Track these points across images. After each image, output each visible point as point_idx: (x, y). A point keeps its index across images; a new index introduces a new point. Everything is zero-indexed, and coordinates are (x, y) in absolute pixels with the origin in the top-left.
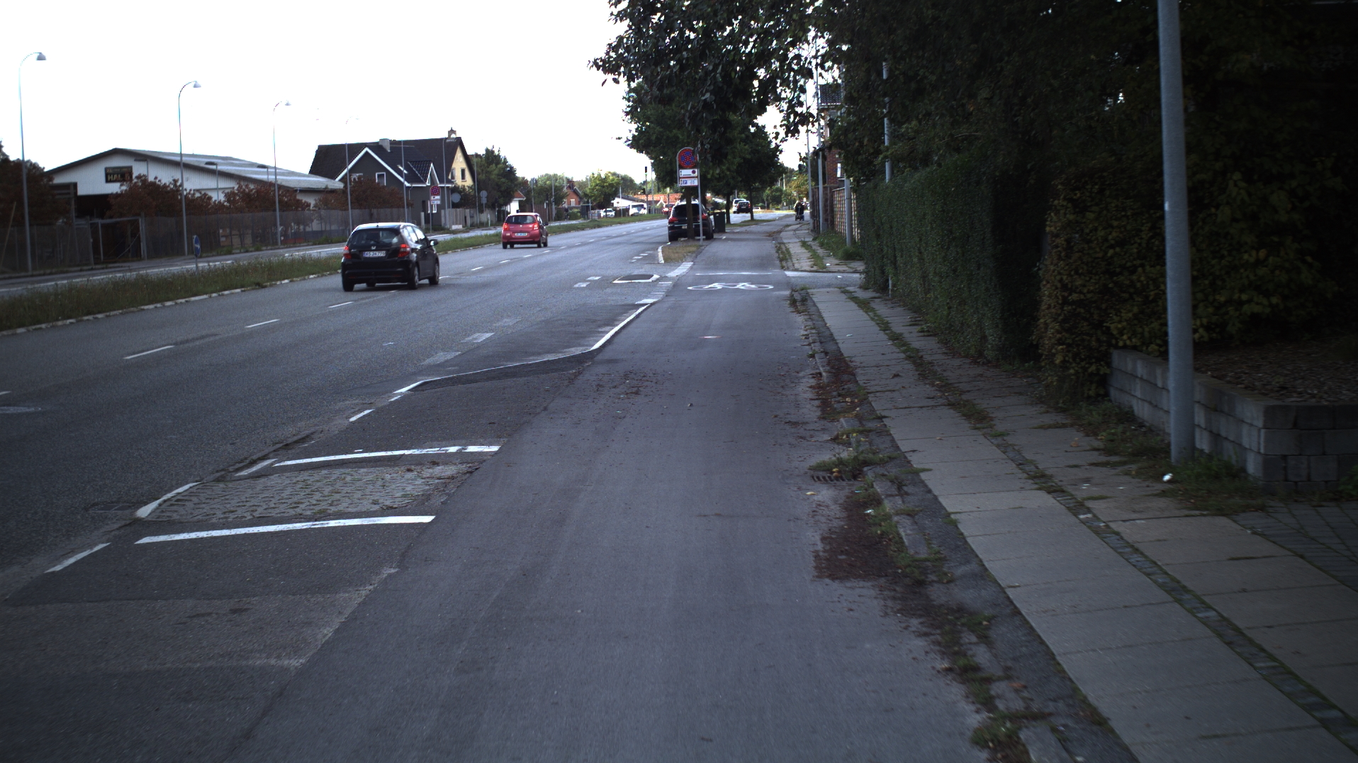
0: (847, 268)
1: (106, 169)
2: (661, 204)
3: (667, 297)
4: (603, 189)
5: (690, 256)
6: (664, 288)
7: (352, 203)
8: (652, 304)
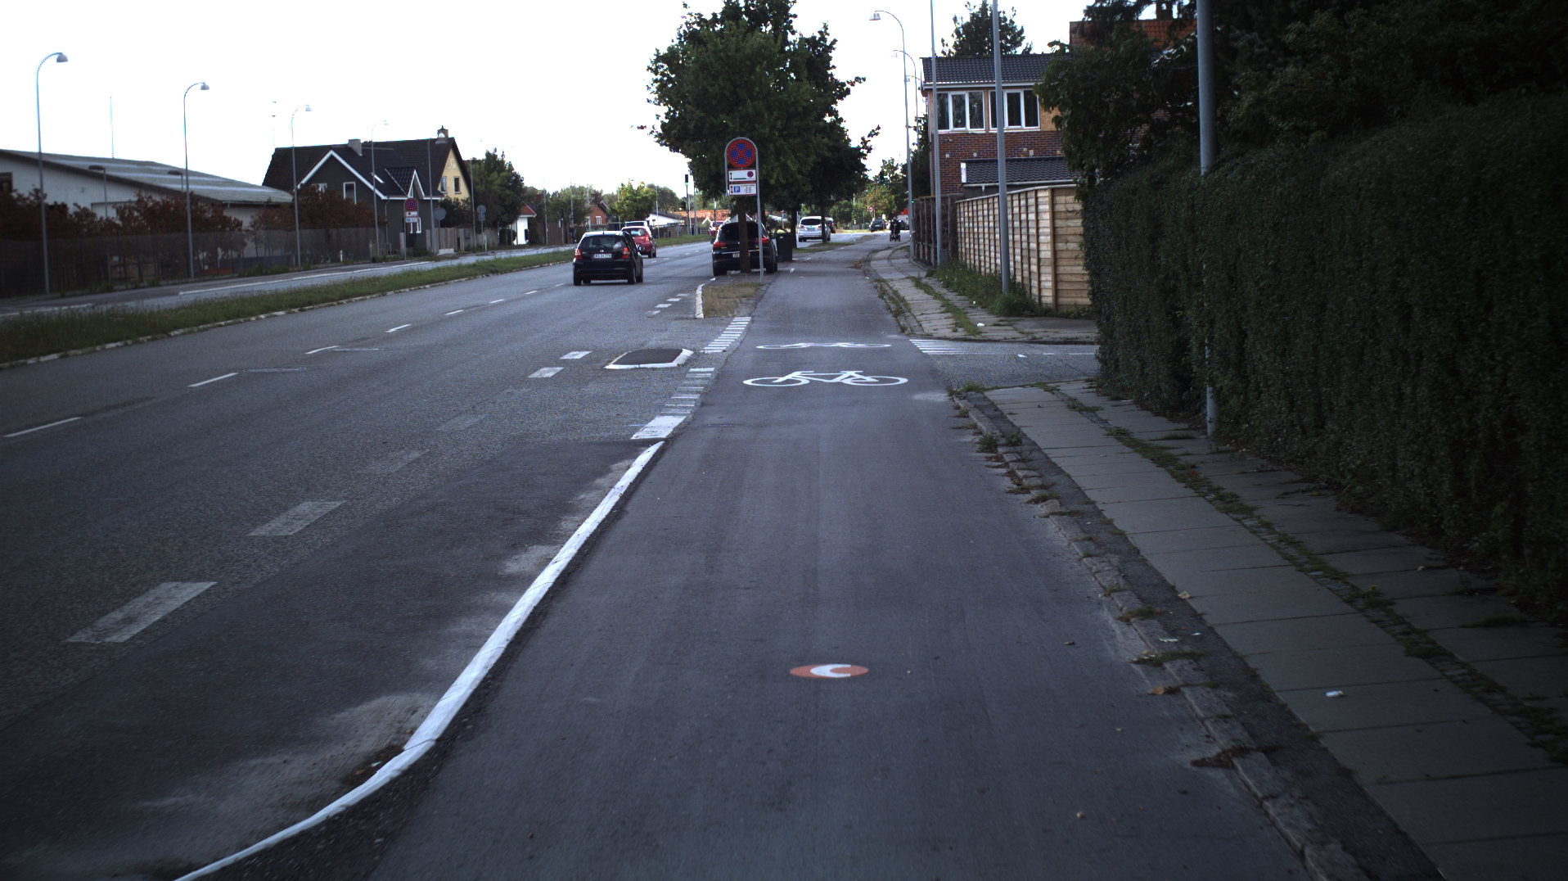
0: (1016, 334)
2: (707, 222)
3: (704, 408)
4: (635, 204)
5: (747, 304)
6: (698, 382)
7: (301, 221)
8: (669, 441)
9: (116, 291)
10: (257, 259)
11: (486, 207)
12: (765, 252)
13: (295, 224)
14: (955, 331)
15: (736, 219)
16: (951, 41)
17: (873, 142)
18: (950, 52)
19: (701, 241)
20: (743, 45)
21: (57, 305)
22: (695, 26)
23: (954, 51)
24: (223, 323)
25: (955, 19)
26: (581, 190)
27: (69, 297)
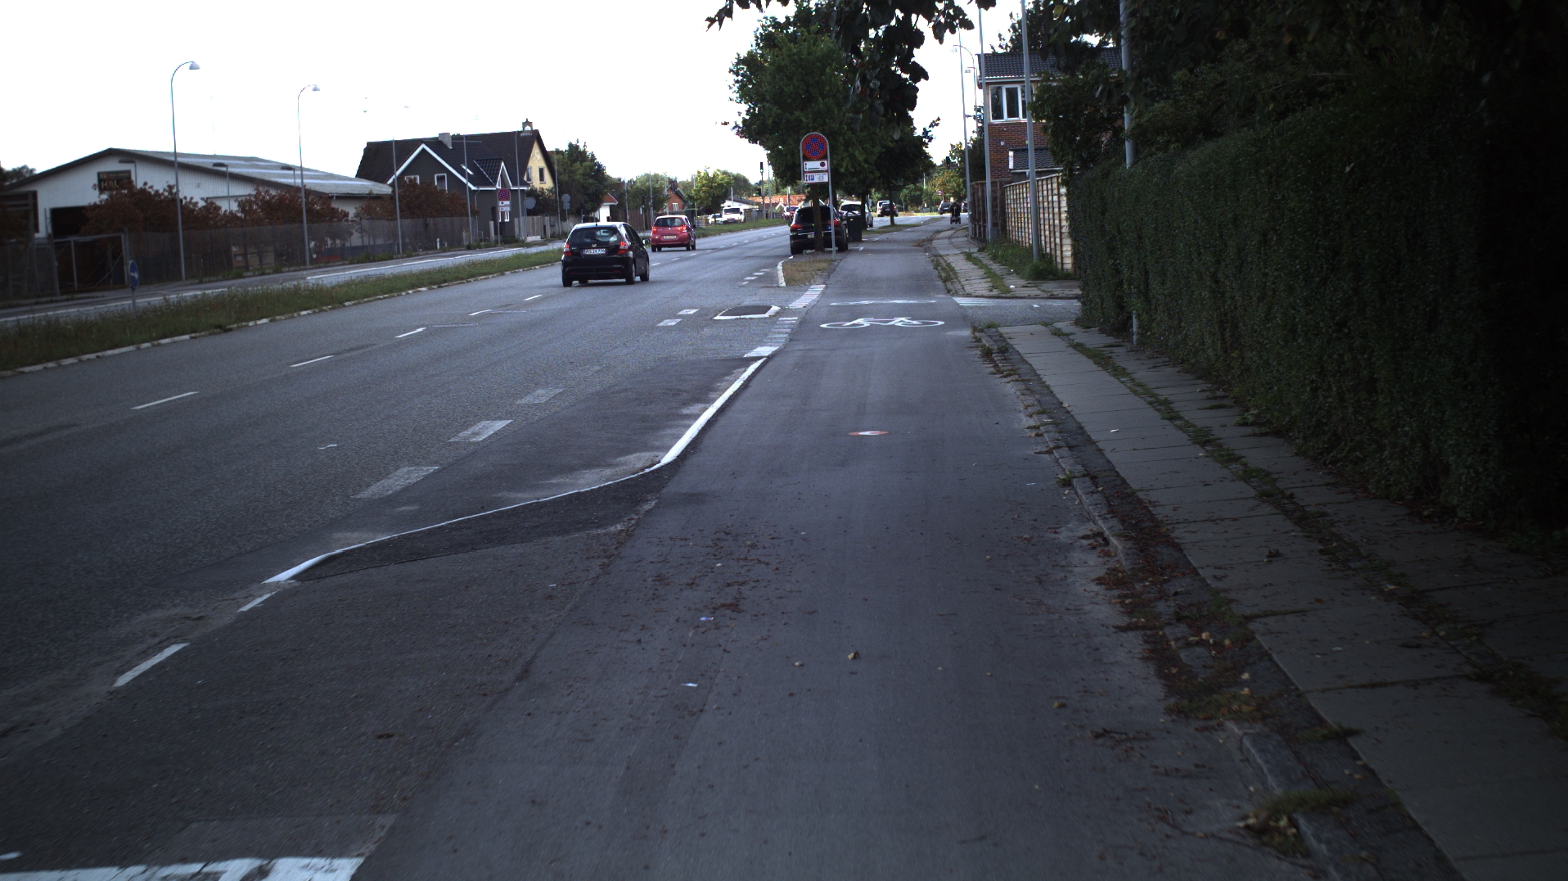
0: (1038, 292)
1: (99, 174)
2: (781, 207)
3: (792, 342)
4: (711, 191)
5: (821, 276)
6: (786, 326)
7: (401, 211)
8: (770, 358)
9: (245, 277)
10: (363, 247)
11: (570, 194)
12: (837, 233)
13: (396, 213)
14: (991, 291)
15: (810, 204)
16: (1008, 35)
17: (933, 132)
18: (1007, 46)
19: (776, 225)
20: (814, 49)
21: (201, 289)
22: (770, 29)
23: (1010, 44)
24: (381, 297)
25: (1011, 15)
26: (656, 178)
27: (206, 282)
